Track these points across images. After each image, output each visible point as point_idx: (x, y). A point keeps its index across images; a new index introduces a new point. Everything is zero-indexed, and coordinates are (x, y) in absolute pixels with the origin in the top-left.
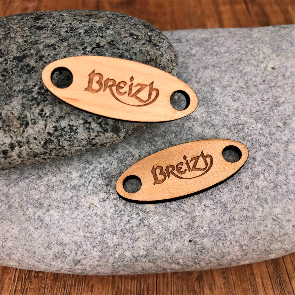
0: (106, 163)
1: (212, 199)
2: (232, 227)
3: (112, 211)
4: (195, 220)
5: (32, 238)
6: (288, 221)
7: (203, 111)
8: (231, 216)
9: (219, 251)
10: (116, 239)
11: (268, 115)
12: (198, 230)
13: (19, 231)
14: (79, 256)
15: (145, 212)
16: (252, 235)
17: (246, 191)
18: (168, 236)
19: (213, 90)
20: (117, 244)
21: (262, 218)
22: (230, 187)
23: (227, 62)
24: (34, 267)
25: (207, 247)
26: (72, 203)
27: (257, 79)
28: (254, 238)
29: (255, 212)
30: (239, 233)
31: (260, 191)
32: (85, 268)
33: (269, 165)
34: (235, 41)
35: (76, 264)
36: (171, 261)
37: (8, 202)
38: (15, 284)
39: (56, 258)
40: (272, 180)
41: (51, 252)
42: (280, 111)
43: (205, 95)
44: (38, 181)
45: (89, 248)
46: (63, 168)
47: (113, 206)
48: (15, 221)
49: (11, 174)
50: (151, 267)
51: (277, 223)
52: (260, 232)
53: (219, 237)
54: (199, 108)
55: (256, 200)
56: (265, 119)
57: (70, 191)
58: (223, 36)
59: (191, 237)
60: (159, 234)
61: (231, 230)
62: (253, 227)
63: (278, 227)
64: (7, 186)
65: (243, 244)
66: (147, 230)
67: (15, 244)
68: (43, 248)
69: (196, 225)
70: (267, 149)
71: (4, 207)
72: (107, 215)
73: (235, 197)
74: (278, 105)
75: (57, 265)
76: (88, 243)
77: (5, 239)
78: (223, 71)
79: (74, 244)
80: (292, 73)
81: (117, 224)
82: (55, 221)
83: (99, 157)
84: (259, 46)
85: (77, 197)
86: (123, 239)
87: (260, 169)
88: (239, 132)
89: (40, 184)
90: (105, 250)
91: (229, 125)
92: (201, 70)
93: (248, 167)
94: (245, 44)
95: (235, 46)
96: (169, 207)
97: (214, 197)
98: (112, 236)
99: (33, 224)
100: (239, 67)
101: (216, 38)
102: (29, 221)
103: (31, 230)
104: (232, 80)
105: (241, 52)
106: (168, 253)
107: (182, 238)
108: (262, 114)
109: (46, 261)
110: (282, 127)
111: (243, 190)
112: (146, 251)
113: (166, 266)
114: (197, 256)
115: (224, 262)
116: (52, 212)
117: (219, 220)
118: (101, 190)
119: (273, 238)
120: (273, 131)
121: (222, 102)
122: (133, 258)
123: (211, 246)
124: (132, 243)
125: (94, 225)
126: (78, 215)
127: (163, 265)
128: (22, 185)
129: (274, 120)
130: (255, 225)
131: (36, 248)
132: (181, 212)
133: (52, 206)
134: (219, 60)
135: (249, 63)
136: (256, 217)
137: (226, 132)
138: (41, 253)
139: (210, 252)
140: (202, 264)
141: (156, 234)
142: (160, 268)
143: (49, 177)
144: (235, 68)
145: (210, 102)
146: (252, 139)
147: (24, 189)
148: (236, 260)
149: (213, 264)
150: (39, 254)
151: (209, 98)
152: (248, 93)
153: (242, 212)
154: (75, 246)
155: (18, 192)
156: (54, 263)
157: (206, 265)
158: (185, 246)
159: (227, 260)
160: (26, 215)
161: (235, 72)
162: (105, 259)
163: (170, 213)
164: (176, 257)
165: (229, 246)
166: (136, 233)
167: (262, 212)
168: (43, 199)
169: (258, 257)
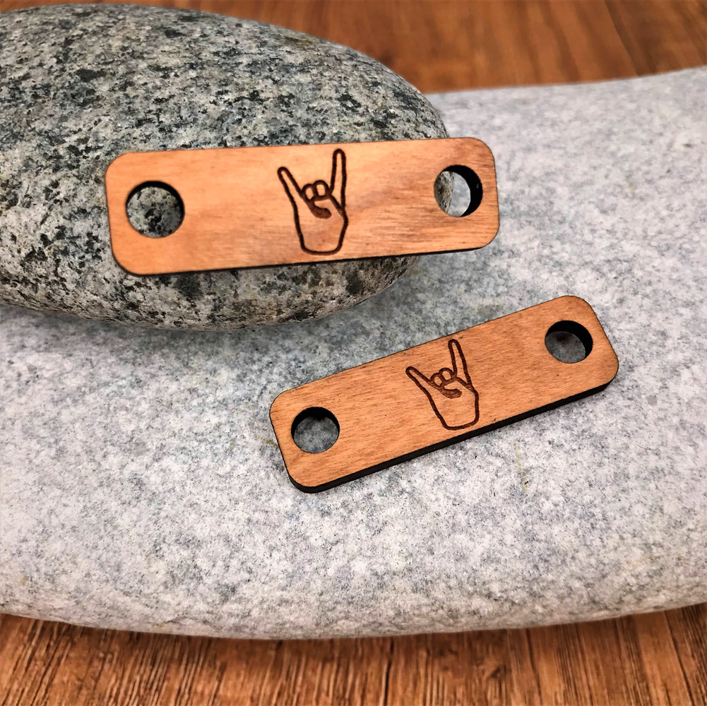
0: (302, 350)
1: (568, 428)
2: (623, 496)
4: (528, 478)
5: (115, 528)
7: (532, 236)
8: (619, 467)
9: (593, 561)
10: (329, 528)
11: (686, 241)
12: (538, 504)
13: (82, 512)
14: (235, 574)
16: (674, 518)
17: (650, 407)
18: (462, 518)
19: (552, 193)
20: (332, 539)
21: (694, 472)
22: (609, 398)
24: (115, 613)
26: (218, 439)
27: (651, 168)
28: (680, 524)
29: (676, 458)
30: (641, 513)
31: (685, 408)
32: (247, 611)
33: (699, 348)
34: (592, 100)
35: (225, 599)
36: (471, 589)
37: (56, 442)
39: (174, 581)
43: (534, 203)
44: (134, 392)
45: (261, 551)
46: (196, 361)
48: (72, 488)
49: (67, 377)
50: (419, 607)
52: (692, 509)
53: (592, 520)
54: (522, 230)
55: (677, 429)
56: (680, 248)
57: (213, 411)
59: (521, 520)
60: (438, 514)
61: (619, 505)
62: (675, 495)
64: (56, 403)
65: (651, 541)
66: (408, 504)
67: (69, 545)
68: (141, 554)
69: (532, 490)
70: (693, 314)
71: (47, 454)
73: (623, 421)
75: (174, 603)
76: (259, 538)
77: (46, 534)
78: (569, 155)
79: (222, 542)
82: (176, 485)
83: (284, 338)
84: (649, 104)
85: (232, 426)
86: (349, 526)
87: (680, 357)
88: (621, 278)
89: (138, 398)
90: (300, 558)
91: (595, 263)
92: (520, 155)
93: (652, 354)
94: (616, 104)
96: (462, 448)
97: (572, 422)
98: (318, 518)
99: (118, 493)
100: (607, 147)
102: (108, 486)
103: (114, 509)
104: (593, 172)
105: (609, 118)
106: (462, 565)
107: (496, 524)
108: (673, 238)
109: (146, 591)
111: (644, 405)
112: (406, 557)
113: (459, 603)
114: (537, 573)
115: (604, 593)
116: (167, 462)
117: (588, 477)
120: (701, 273)
121: (575, 215)
122: (374, 578)
123: (572, 545)
124: (370, 536)
125: (274, 492)
126: (234, 468)
127: (451, 599)
128: (92, 401)
129: (703, 251)
130: (677, 490)
131: (124, 554)
132: (491, 459)
133: (167, 448)
136: (680, 470)
137: (590, 278)
138: (135, 570)
139: (568, 564)
140: (548, 597)
141: (431, 513)
142: (442, 607)
143: (162, 381)
144: (598, 148)
145: (547, 218)
146: (654, 291)
147: (98, 411)
148: (634, 589)
149: (576, 598)
150: (131, 571)
151: (544, 208)
152: (634, 196)
153: (644, 457)
154: (224, 548)
155: (82, 417)
156: (169, 596)
157: (559, 603)
158: (505, 544)
159: (612, 586)
160: (100, 472)
161: (600, 156)
162: (301, 582)
163: (464, 461)
164: (482, 577)
165: (616, 545)
166: (381, 510)
167: (695, 458)
168: (145, 433)
169: (690, 583)
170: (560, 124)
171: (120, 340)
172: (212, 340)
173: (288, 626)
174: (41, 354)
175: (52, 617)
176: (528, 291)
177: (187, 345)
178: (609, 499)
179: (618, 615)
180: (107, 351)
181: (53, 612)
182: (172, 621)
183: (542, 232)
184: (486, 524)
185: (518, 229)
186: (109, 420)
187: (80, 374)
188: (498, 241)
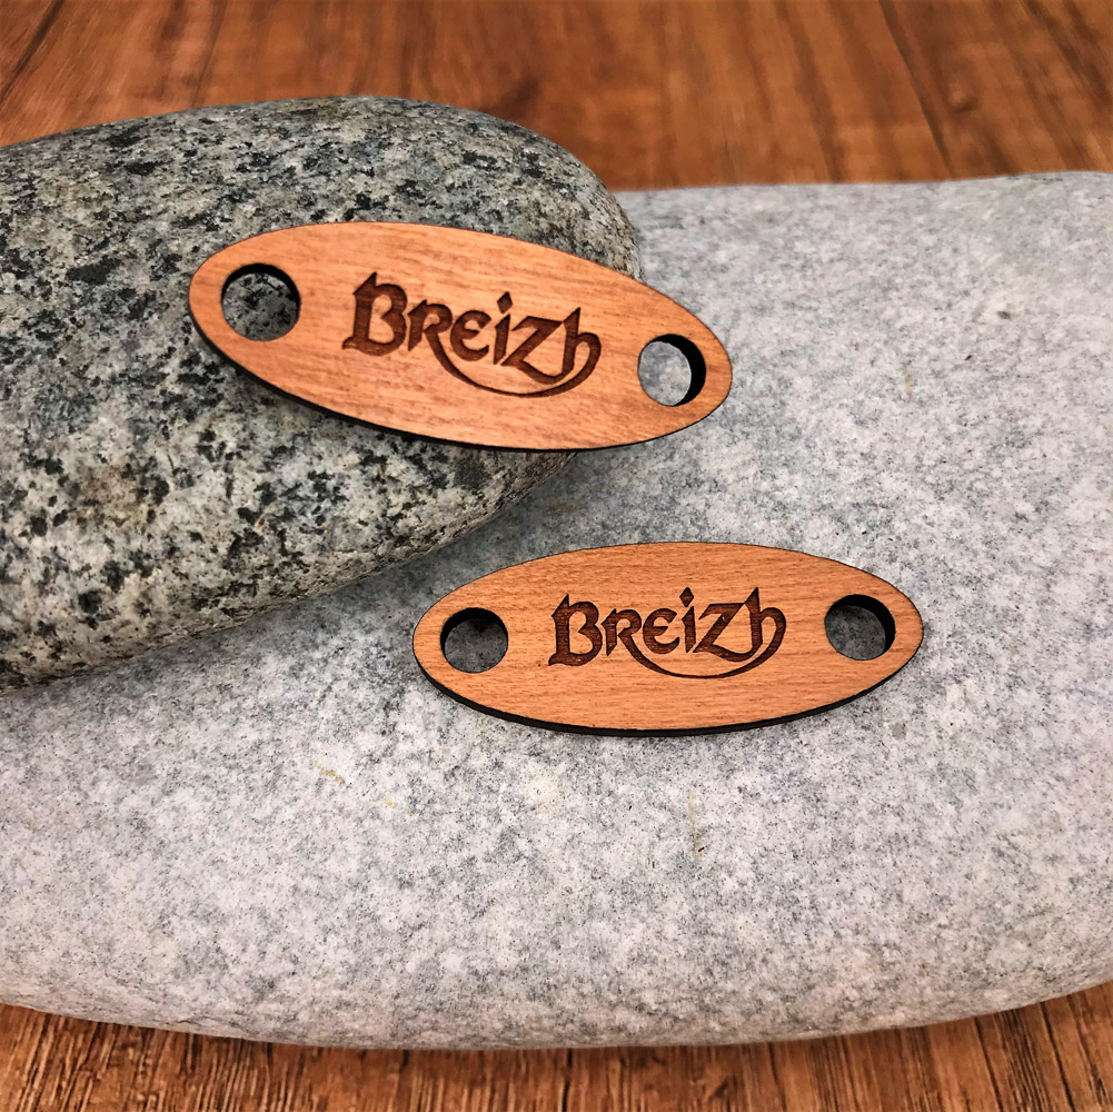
0: (389, 629)
1: (769, 769)
2: (842, 874)
3: (400, 798)
4: (704, 842)
5: (106, 889)
6: (1053, 860)
7: (748, 458)
8: (840, 832)
9: (794, 966)
10: (409, 905)
11: (981, 476)
12: (715, 882)
13: (59, 864)
14: (274, 963)
15: (520, 807)
16: (917, 908)
17: (895, 741)
18: (603, 898)
19: (787, 387)
20: (414, 921)
21: (953, 842)
22: (835, 725)
23: (838, 292)
24: (106, 1006)
25: (748, 947)
26: (256, 765)
27: (944, 350)
28: (926, 918)
29: (929, 821)
30: (869, 900)
31: (947, 746)
32: (291, 1014)
33: (981, 652)
34: (873, 223)
35: (260, 997)
36: (613, 998)
37: (26, 758)
38: (36, 1085)
39: (188, 968)
40: (994, 707)
41: (169, 947)
42: (1027, 464)
43: (757, 402)
44: (140, 687)
45: (311, 934)
46: (232, 641)
47: (406, 783)
48: (46, 828)
50: (539, 1019)
51: (1011, 866)
52: (946, 897)
53: (794, 909)
54: (734, 446)
55: (933, 777)
56: (970, 489)
57: (251, 722)
58: (829, 208)
59: (690, 904)
60: (569, 891)
61: (836, 887)
62: (921, 876)
63: (1014, 880)
64: (28, 699)
65: (882, 940)
66: (526, 875)
67: (40, 911)
68: (142, 929)
69: (709, 861)
70: (976, 596)
71: (13, 776)
72: (382, 815)
73: (853, 762)
74: (1019, 441)
75: (188, 998)
76: (309, 915)
77: (8, 893)
78: (822, 322)
79: (255, 917)
80: (1071, 332)
81: (416, 849)
82: (193, 831)
83: (364, 609)
84: (956, 238)
85: (277, 746)
86: (438, 904)
87: (948, 664)
88: (873, 534)
89: (146, 695)
90: (367, 945)
91: (837, 508)
92: (747, 317)
94: (907, 234)
95: (872, 239)
96: (610, 793)
97: (775, 760)
98: (395, 890)
99: (111, 839)
100: (882, 311)
101: (805, 215)
102: (98, 828)
103: (104, 862)
104: (854, 354)
105: (891, 259)
106: (600, 966)
107: (653, 909)
108: (962, 472)
109: (150, 980)
110: (1033, 517)
111: (886, 739)
112: (520, 952)
113: (596, 1016)
114: (710, 981)
115: (811, 1009)
116: (182, 796)
117: (793, 844)
118: (363, 722)
119: (998, 924)
120: (997, 531)
121: (817, 426)
122: (473, 978)
123: (763, 943)
124: (468, 920)
125: (333, 849)
126: (277, 810)
127: (583, 1011)
128: (79, 698)
129: (1004, 495)
130: (926, 869)
131: (117, 927)
132: (652, 811)
133: (183, 774)
134: (810, 284)
135: (918, 297)
136: (933, 839)
137: (826, 531)
138: (133, 950)
139: (757, 968)
140: (727, 1013)
141: (559, 889)
142: (572, 1022)
143: (182, 671)
144: (867, 312)
145: (773, 428)
146: (921, 556)
147: (88, 714)
148: (856, 1005)
149: (769, 1015)
150: (127, 952)
151: (771, 412)
152: (911, 398)
153: (879, 818)
154: (258, 927)
155: (65, 722)
156: (180, 988)
157: (744, 1020)
158: (665, 938)
159: (823, 1001)
160: (86, 807)
161: (868, 326)
162: (367, 980)
163: (612, 814)
164: (630, 983)
165: (829, 945)
166: (487, 882)
167: (956, 822)
168: (153, 751)
169: (939, 998)
170: (816, 266)
173: (351, 1035)
182: (187, 1021)
183: (763, 452)
184: (638, 907)
185: (729, 445)
188: (695, 464)
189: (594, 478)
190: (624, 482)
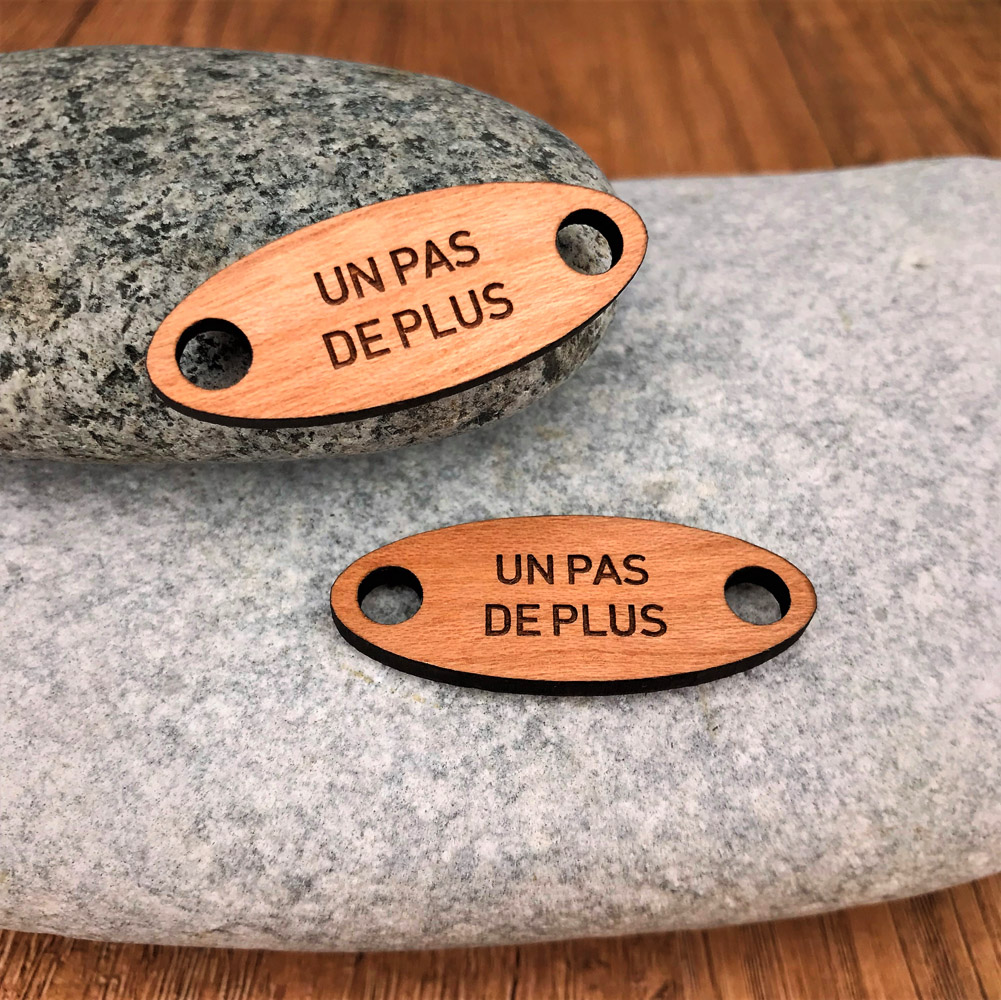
2: (844, 745)
3: (429, 694)
4: (717, 722)
5: (139, 797)
7: (712, 387)
8: (838, 707)
9: (804, 835)
10: (443, 796)
11: (921, 396)
12: (730, 758)
13: (90, 775)
14: (312, 861)
16: (912, 774)
17: (878, 623)
18: (627, 779)
19: (738, 328)
20: (449, 811)
21: (939, 712)
23: (771, 252)
24: (136, 919)
26: (285, 670)
27: (871, 295)
28: (919, 783)
29: (914, 693)
30: (869, 769)
31: (924, 626)
32: (327, 913)
33: (942, 543)
34: (788, 200)
35: (296, 897)
36: (639, 876)
37: (52, 675)
39: (224, 872)
40: (960, 591)
42: (958, 385)
43: (714, 342)
44: (163, 603)
45: (348, 829)
46: (251, 558)
48: (75, 740)
49: (65, 582)
50: (568, 903)
51: (989, 732)
52: (936, 763)
53: (803, 780)
54: (699, 378)
55: (915, 654)
56: (913, 406)
57: (277, 630)
59: (708, 781)
60: (596, 774)
61: (838, 758)
62: (913, 744)
63: (992, 744)
64: (49, 618)
65: (882, 807)
66: (554, 760)
67: (71, 823)
68: (176, 835)
69: (723, 739)
70: (932, 496)
71: (37, 692)
72: (412, 711)
73: (843, 643)
74: (949, 366)
75: (223, 903)
76: (345, 810)
77: (36, 807)
78: (760, 276)
79: (292, 815)
80: (979, 278)
81: (447, 741)
82: (226, 736)
83: (376, 525)
84: (864, 208)
85: (305, 651)
86: (472, 792)
87: (917, 556)
88: (834, 447)
89: (169, 612)
90: (403, 837)
91: (800, 426)
92: (692, 274)
93: (879, 551)
94: (821, 206)
98: (429, 781)
99: (142, 748)
100: (811, 266)
101: (725, 196)
102: (128, 738)
103: (136, 771)
104: (792, 300)
105: (811, 225)
106: (627, 845)
107: (675, 786)
108: (903, 393)
109: (184, 887)
111: (870, 621)
112: (552, 835)
113: (623, 897)
114: (729, 854)
115: (819, 879)
116: (213, 703)
117: (797, 720)
119: (982, 787)
120: (942, 441)
121: (771, 359)
122: (507, 864)
123: (777, 814)
124: (501, 806)
125: (367, 745)
126: (308, 711)
127: (611, 892)
128: (102, 615)
129: (943, 411)
131: (151, 835)
133: (213, 682)
135: (841, 254)
136: (921, 710)
137: (792, 445)
138: (167, 857)
139: (772, 839)
140: (743, 886)
141: (586, 772)
142: (600, 904)
143: (204, 586)
144: (798, 267)
145: (732, 363)
146: (881, 465)
147: (112, 630)
148: (858, 872)
149: (781, 886)
150: (161, 859)
151: (728, 349)
152: (849, 334)
153: (872, 693)
154: (295, 825)
155: (90, 637)
156: (215, 893)
157: (757, 893)
158: (688, 815)
159: (830, 870)
160: (117, 718)
161: (800, 278)
162: (404, 872)
163: (629, 700)
164: (655, 860)
165: (835, 813)
166: (517, 769)
167: (938, 694)
168: (181, 661)
169: (931, 863)
170: (747, 233)
171: (141, 528)
172: (273, 528)
173: (383, 933)
174: (27, 547)
175: (40, 927)
176: (711, 464)
177: (238, 536)
178: (827, 749)
179: (835, 907)
180: (123, 543)
181: (42, 921)
182: (218, 930)
183: (727, 382)
184: (661, 786)
185: (694, 377)
186: (127, 643)
187: (84, 576)
188: (667, 393)
189: (575, 408)
190: (603, 411)
